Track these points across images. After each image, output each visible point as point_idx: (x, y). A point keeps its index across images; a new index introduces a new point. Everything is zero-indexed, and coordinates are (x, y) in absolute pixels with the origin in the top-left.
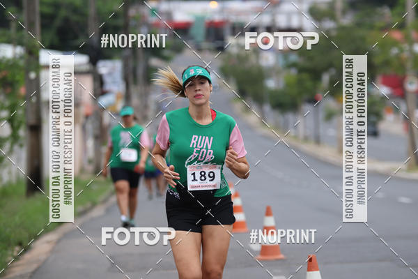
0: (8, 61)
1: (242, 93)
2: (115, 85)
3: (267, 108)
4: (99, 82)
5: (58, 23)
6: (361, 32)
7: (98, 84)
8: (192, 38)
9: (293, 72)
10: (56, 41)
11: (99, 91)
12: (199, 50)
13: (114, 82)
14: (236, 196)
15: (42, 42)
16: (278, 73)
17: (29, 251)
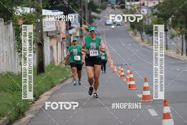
1: (133, 27)
4: (69, 23)
9: (156, 17)
13: (76, 24)
14: (131, 73)
15: (43, 6)
16: (149, 17)
17: (39, 99)
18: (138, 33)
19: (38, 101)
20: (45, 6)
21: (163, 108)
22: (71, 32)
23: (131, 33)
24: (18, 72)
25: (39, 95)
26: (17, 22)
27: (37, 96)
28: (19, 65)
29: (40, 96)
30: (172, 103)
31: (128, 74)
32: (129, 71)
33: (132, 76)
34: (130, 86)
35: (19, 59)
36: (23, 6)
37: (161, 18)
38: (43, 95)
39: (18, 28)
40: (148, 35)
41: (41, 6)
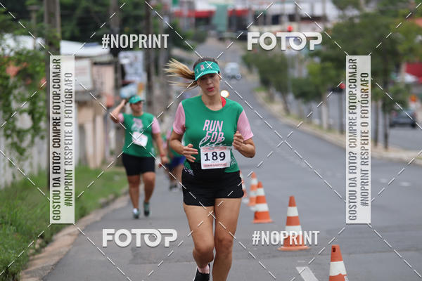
0: (29, 52)
1: (265, 83)
2: (137, 76)
3: (291, 97)
4: (121, 72)
5: (79, 13)
6: (385, 20)
7: (119, 75)
8: (214, 28)
9: (317, 60)
10: (77, 32)
11: (120, 82)
12: (222, 39)
13: (136, 73)
14: (259, 186)
15: (63, 33)
16: (301, 62)
17: (51, 244)
18: (277, 97)
19: (49, 249)
20: (67, 34)
21: (329, 264)
22: (126, 92)
23: (262, 95)
24: (6, 182)
25: (52, 235)
26: (4, 70)
27: (47, 236)
28: (7, 167)
29: (54, 237)
30: (350, 254)
31: (252, 188)
32: (255, 182)
33: (261, 192)
34: (257, 215)
35: (8, 153)
36: (16, 32)
37: (328, 64)
38: (60, 235)
39: (5, 83)
40: (300, 101)
41: (59, 34)
